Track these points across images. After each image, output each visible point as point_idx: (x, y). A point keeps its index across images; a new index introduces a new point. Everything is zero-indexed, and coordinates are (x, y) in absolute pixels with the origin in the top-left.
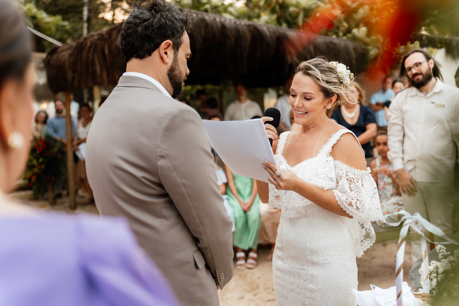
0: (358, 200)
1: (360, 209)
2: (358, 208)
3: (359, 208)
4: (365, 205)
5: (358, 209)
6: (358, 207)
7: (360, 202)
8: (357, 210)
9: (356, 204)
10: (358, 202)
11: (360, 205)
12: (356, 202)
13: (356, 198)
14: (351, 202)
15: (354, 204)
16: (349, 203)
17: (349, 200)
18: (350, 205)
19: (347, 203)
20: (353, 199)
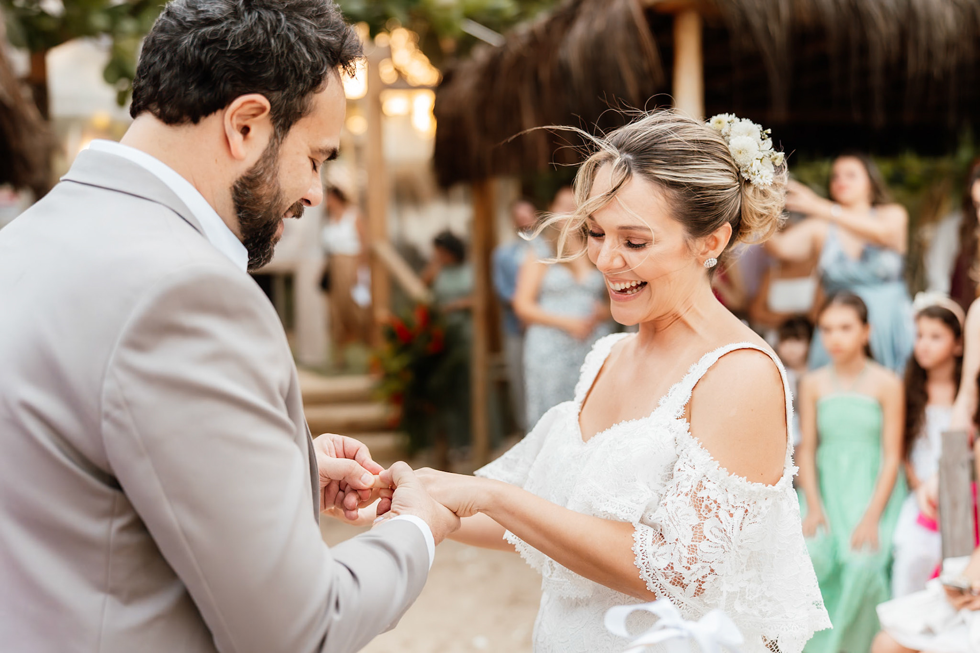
8: (697, 597)
12: (703, 577)
13: (709, 564)
14: (681, 576)
15: (693, 581)
16: (675, 577)
17: (678, 568)
18: (678, 582)
19: (667, 578)
20: (689, 569)
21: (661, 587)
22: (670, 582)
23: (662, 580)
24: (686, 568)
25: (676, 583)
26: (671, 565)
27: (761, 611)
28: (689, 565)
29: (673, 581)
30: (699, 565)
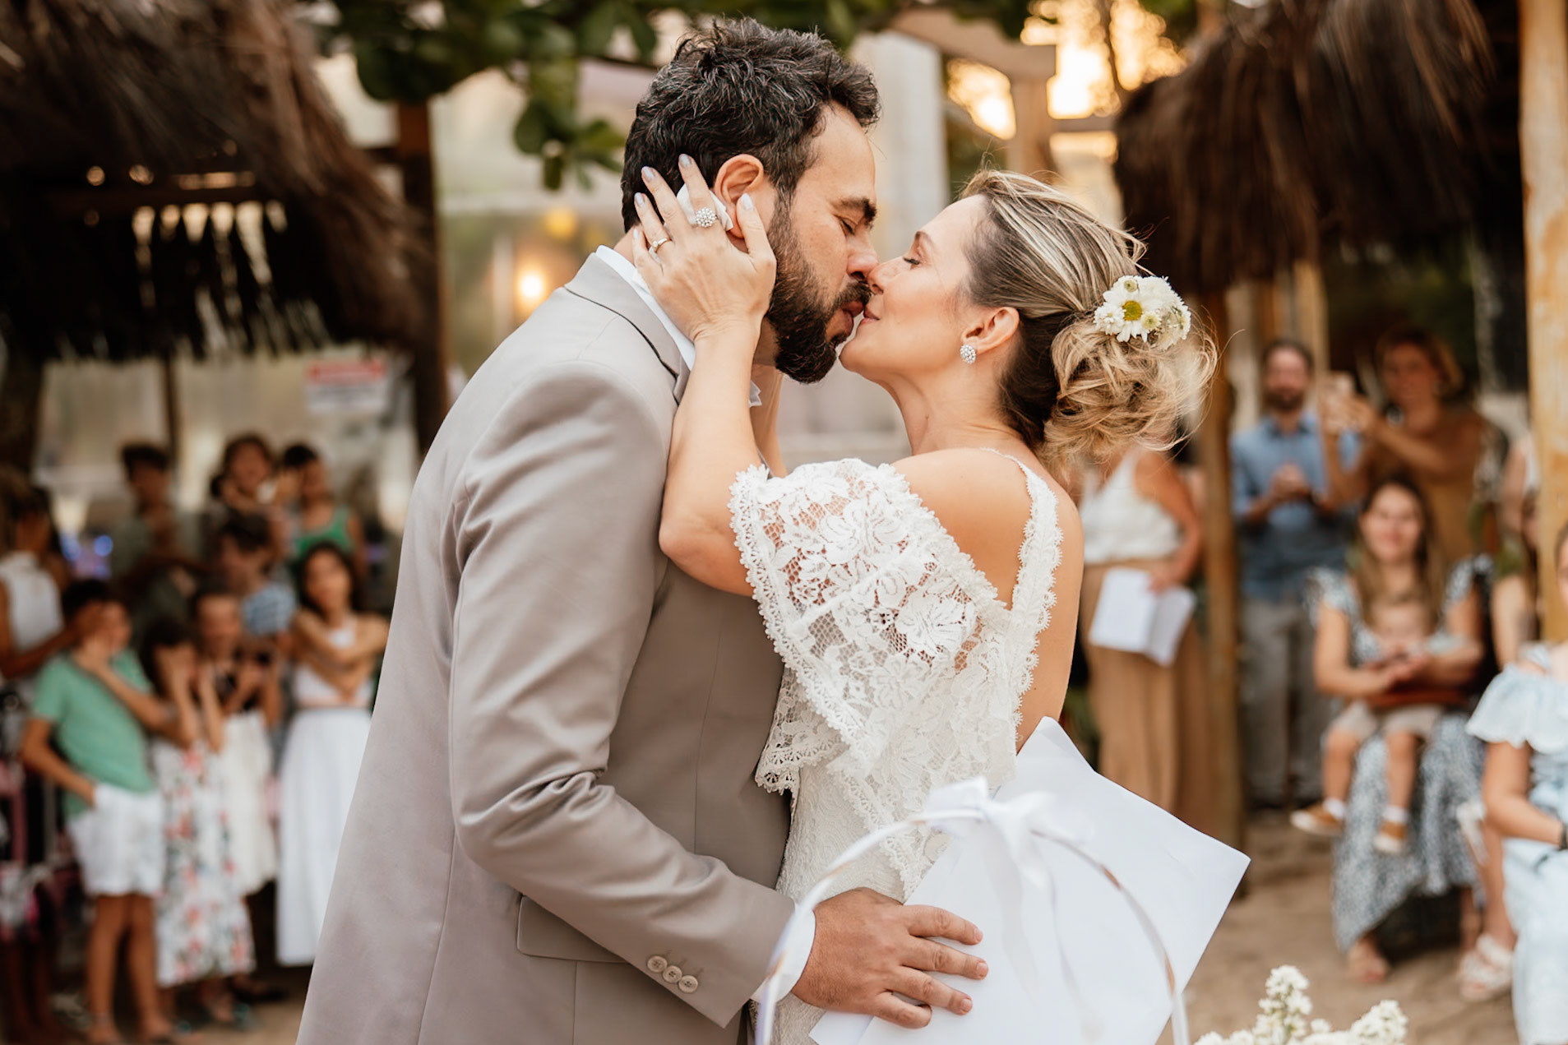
0: (824, 551)
1: (798, 585)
2: (796, 573)
3: (799, 580)
4: (832, 595)
5: (792, 578)
6: (800, 568)
7: (821, 566)
8: (786, 576)
9: (804, 558)
10: (816, 559)
11: (813, 571)
12: (809, 552)
13: (825, 543)
14: (782, 526)
15: (794, 544)
16: (774, 524)
17: (784, 512)
18: (774, 535)
19: (762, 518)
20: (797, 524)
21: (749, 530)
22: (765, 527)
23: (755, 518)
24: (795, 519)
25: (771, 534)
26: (777, 503)
27: (847, 689)
28: (799, 519)
29: (768, 528)
30: (813, 534)
